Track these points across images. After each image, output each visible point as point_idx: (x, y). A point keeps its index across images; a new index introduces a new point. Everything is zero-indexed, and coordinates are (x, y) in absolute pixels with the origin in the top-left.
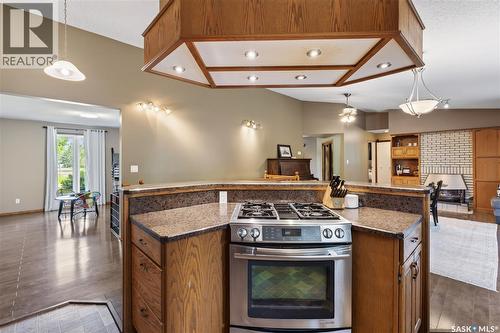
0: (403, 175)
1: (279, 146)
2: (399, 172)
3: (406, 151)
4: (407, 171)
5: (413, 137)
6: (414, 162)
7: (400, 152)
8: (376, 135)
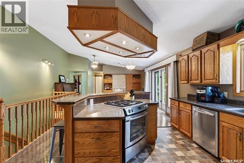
0: (107, 89)
1: (60, 76)
2: (105, 88)
3: (108, 81)
4: (108, 88)
5: (110, 75)
6: (111, 84)
7: (106, 81)
8: (95, 73)
